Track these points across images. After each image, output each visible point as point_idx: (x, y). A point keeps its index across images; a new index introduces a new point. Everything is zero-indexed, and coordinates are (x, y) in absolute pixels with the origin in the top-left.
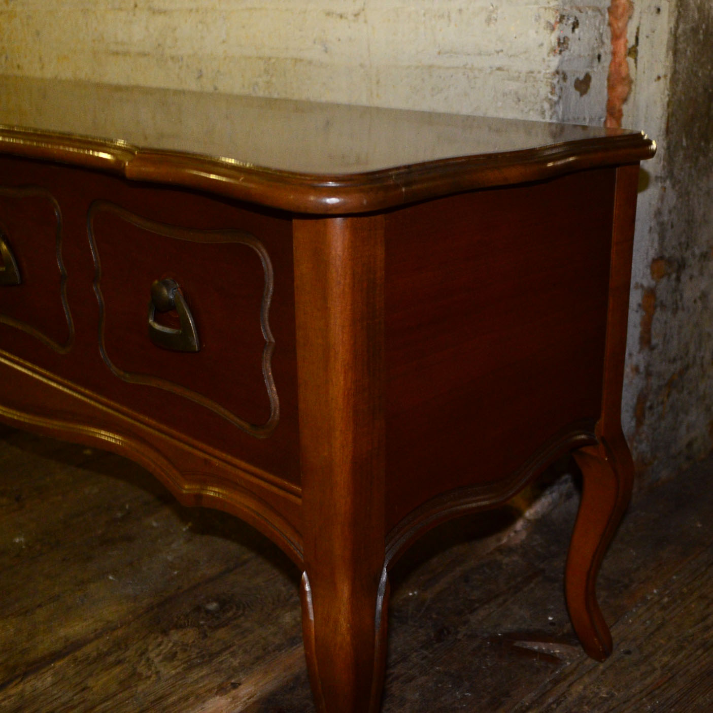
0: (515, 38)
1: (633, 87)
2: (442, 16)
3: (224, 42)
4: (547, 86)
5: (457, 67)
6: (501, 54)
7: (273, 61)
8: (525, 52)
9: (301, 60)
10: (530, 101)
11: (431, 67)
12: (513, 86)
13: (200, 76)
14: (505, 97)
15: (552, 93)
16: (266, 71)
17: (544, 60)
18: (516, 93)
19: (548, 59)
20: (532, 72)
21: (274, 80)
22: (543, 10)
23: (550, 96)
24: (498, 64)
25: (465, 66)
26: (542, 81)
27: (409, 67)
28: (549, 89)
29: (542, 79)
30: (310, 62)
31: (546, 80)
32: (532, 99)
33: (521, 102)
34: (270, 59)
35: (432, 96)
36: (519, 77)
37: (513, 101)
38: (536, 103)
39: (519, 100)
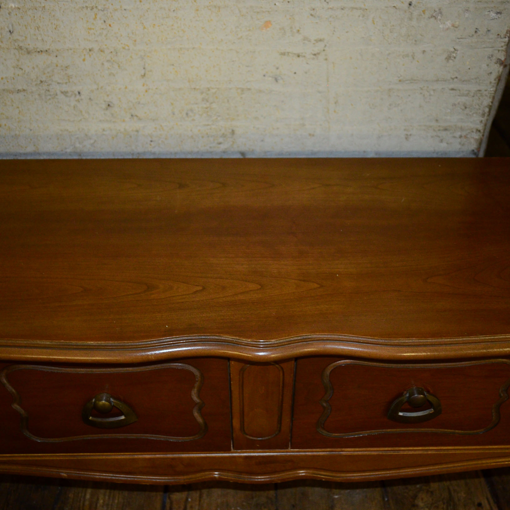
0: (469, 69)
2: (407, 56)
4: (490, 98)
6: (455, 80)
7: (214, 91)
8: (476, 78)
9: (249, 89)
10: (475, 108)
11: (390, 90)
12: (463, 99)
16: (205, 100)
18: (464, 104)
20: (480, 91)
21: (214, 106)
22: (497, 52)
23: (490, 104)
24: (451, 86)
29: (487, 94)
30: (260, 91)
36: (469, 93)
37: (461, 109)
38: (479, 109)
39: (466, 108)
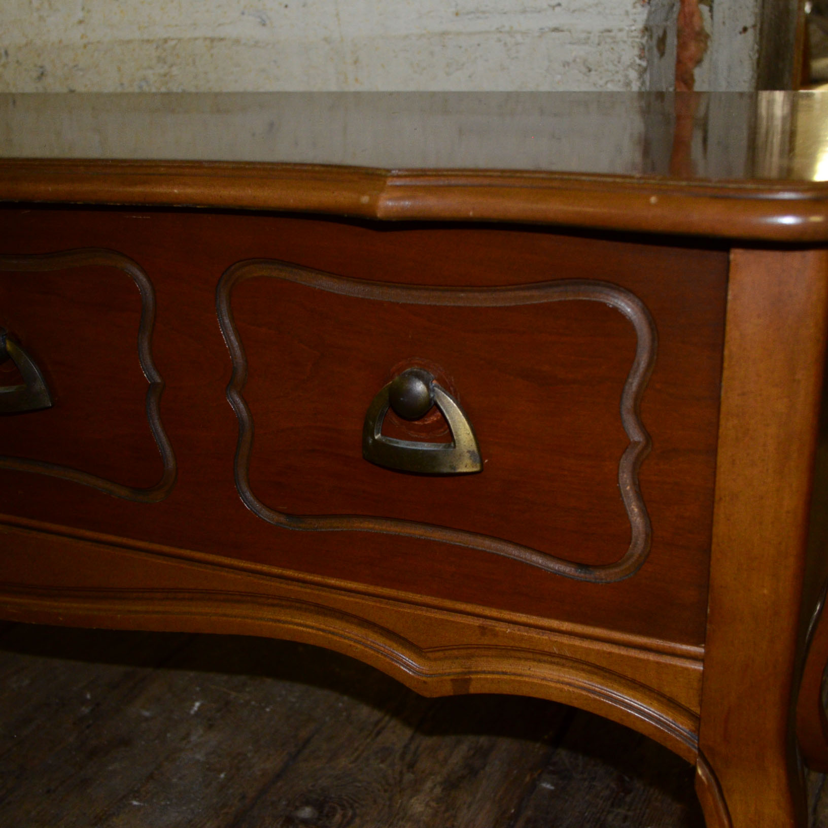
1: (709, 43)
3: (81, 22)
4: (633, 47)
5: (487, 32)
6: (558, 9)
7: (172, 43)
8: (597, 5)
9: (222, 39)
10: (607, 70)
11: (444, 34)
12: (580, 51)
13: (42, 75)
14: (567, 68)
15: (641, 58)
16: (161, 60)
17: (627, 13)
18: (585, 62)
19: (634, 10)
20: (609, 31)
21: (175, 71)
23: (638, 61)
24: (553, 23)
25: (499, 31)
26: (625, 42)
27: (407, 37)
28: (636, 51)
29: (625, 39)
30: (237, 41)
31: (630, 40)
32: (611, 67)
33: (593, 73)
34: (166, 41)
35: (448, 74)
36: (589, 38)
37: (580, 72)
38: (617, 72)
39: (590, 71)
